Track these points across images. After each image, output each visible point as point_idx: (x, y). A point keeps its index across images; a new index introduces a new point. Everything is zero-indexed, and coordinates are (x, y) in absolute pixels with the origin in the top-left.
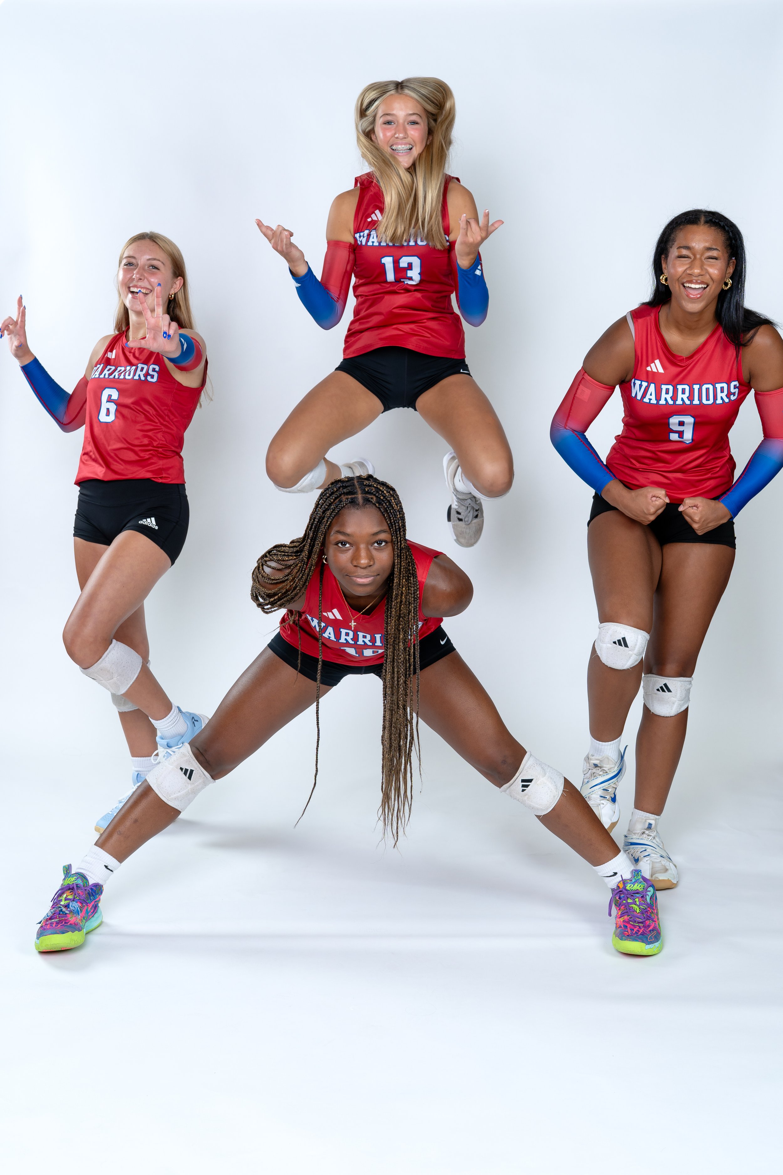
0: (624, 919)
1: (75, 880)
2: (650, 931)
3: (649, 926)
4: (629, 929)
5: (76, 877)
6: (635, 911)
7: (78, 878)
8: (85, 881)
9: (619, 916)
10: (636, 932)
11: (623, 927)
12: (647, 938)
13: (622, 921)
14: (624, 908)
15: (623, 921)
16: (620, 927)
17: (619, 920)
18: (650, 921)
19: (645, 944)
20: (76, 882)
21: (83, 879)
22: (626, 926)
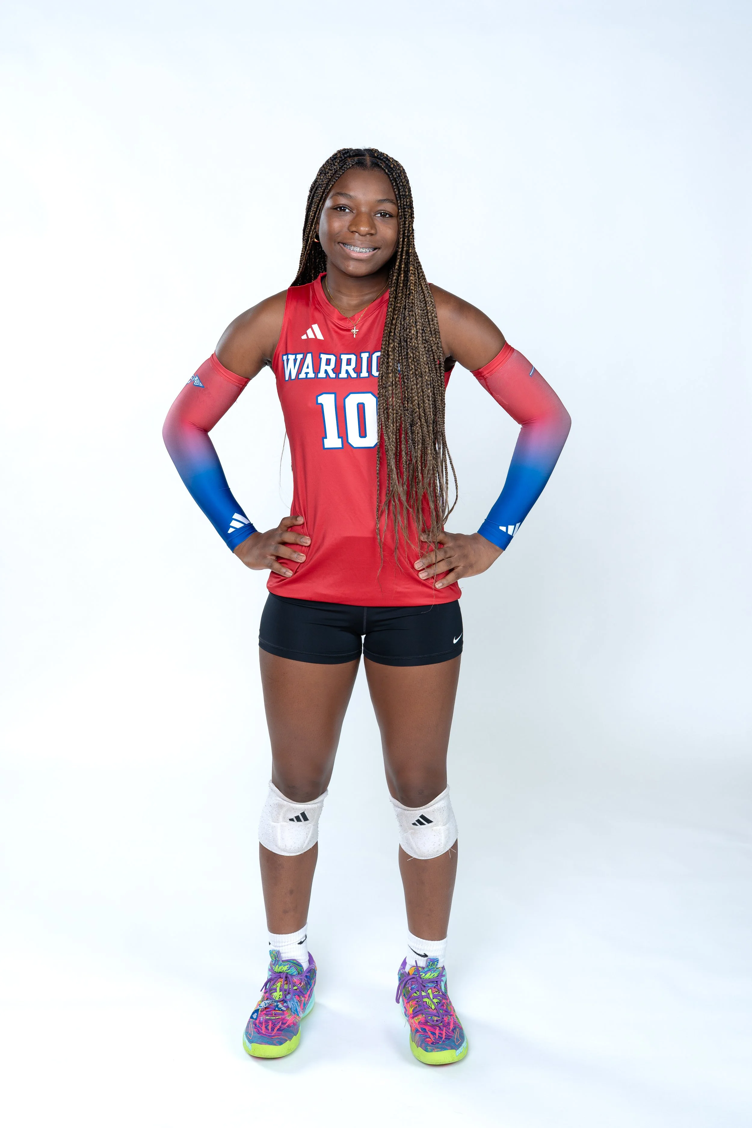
0: (419, 1020)
1: (287, 969)
2: (453, 1031)
3: (449, 1024)
4: (430, 1032)
5: (288, 966)
6: (429, 1007)
7: (291, 967)
8: (299, 968)
9: (412, 1016)
10: (438, 1036)
11: (420, 1030)
12: (454, 1042)
13: (417, 1022)
14: (416, 1004)
15: (419, 1023)
16: (417, 1031)
17: (412, 1021)
18: (448, 1017)
19: (455, 1050)
20: (289, 971)
21: (297, 966)
22: (424, 1028)
